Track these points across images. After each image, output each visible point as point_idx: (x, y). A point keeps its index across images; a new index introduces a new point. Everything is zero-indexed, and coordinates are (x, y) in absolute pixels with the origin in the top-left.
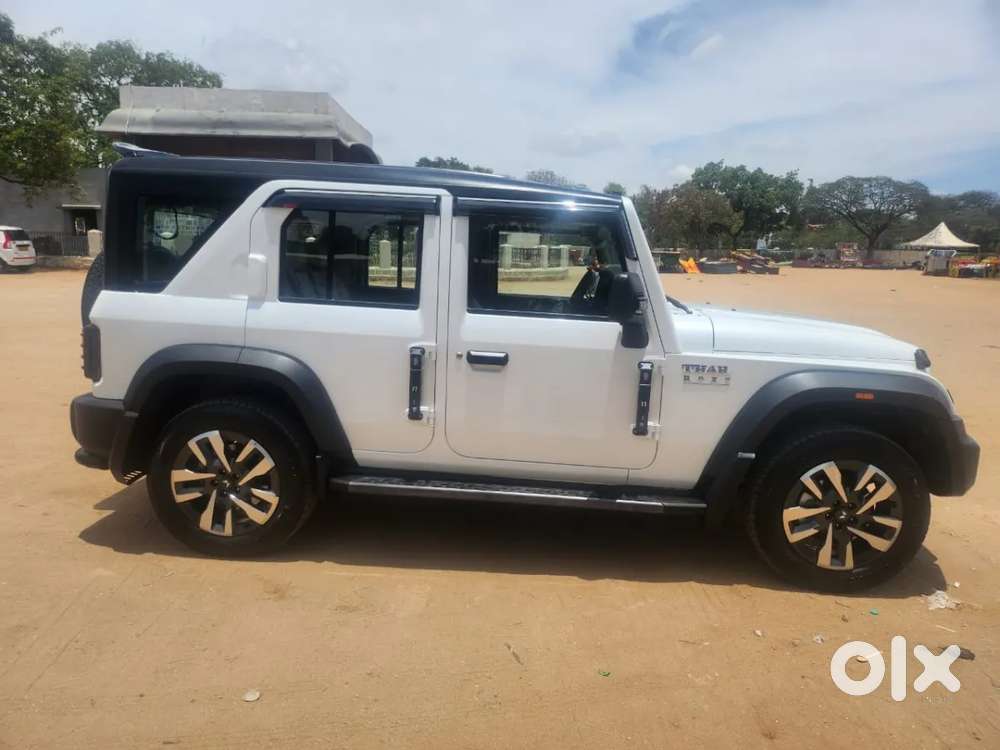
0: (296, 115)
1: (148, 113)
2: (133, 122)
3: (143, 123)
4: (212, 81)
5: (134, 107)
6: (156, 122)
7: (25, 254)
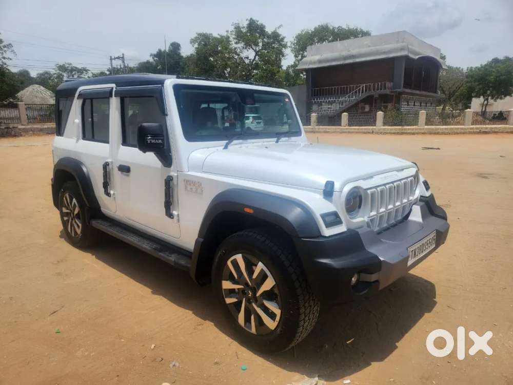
0: (385, 46)
1: (317, 58)
2: (311, 63)
3: (314, 63)
4: (366, 34)
5: (312, 56)
6: (320, 61)
7: (259, 126)
